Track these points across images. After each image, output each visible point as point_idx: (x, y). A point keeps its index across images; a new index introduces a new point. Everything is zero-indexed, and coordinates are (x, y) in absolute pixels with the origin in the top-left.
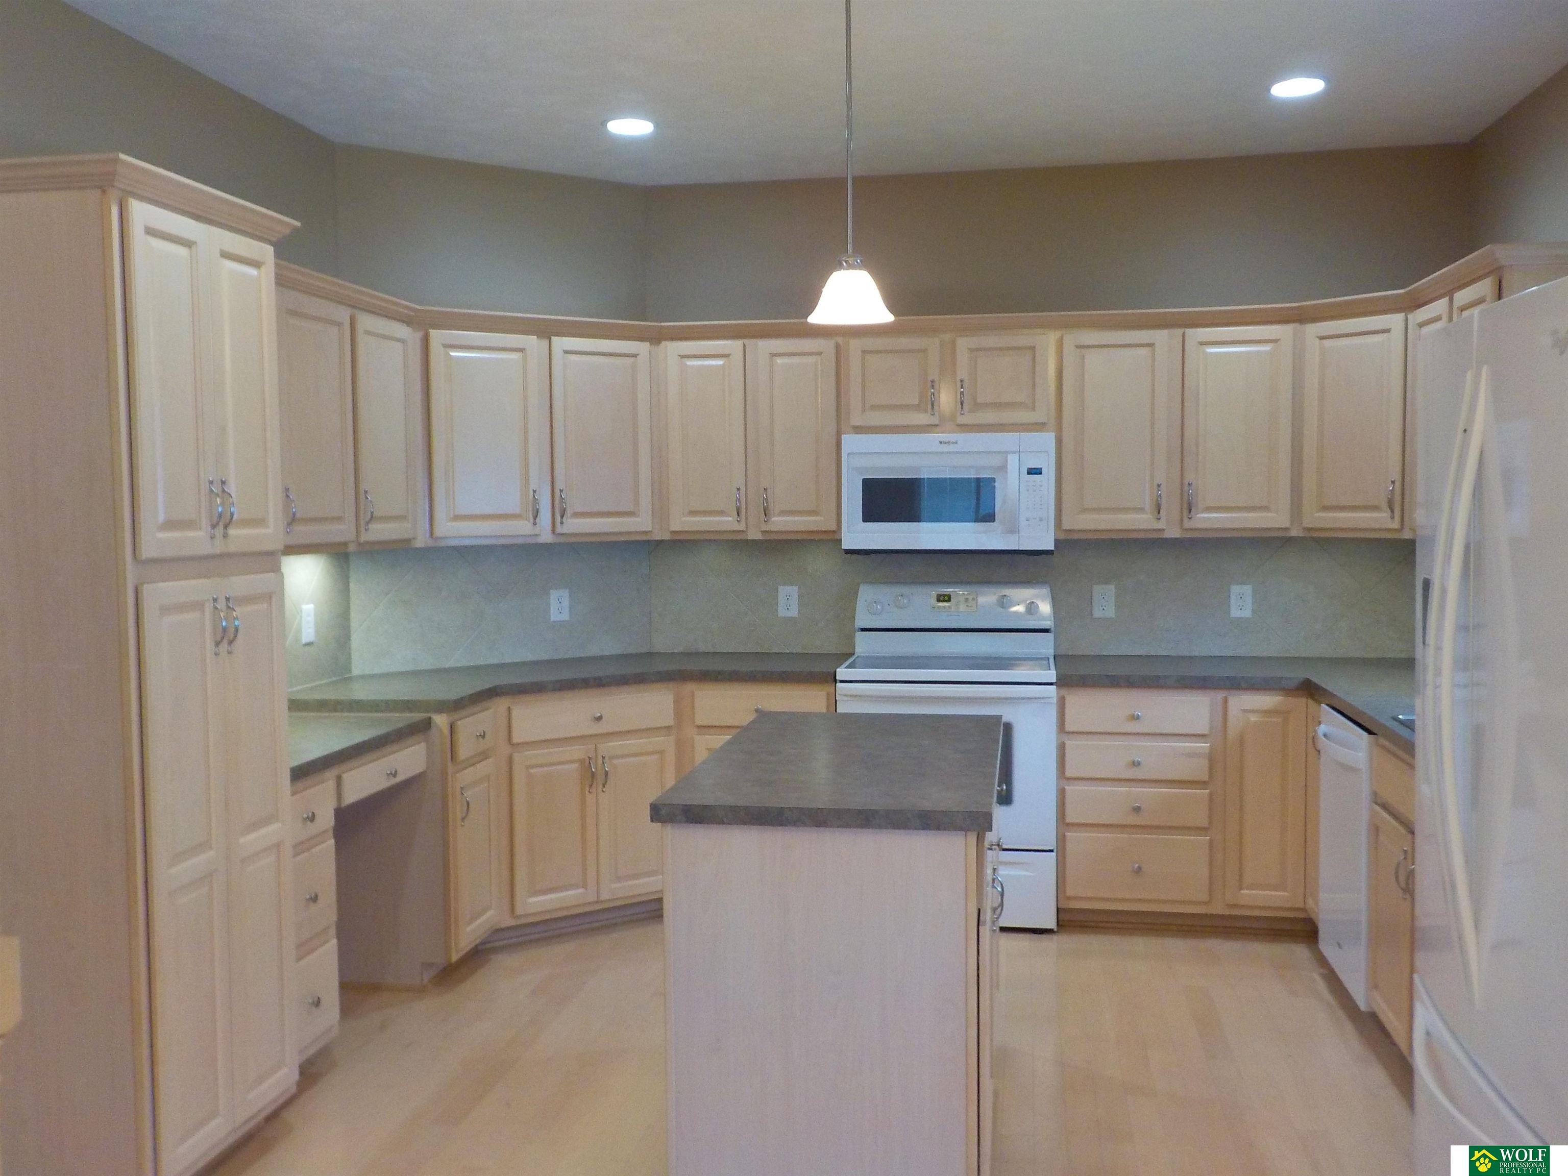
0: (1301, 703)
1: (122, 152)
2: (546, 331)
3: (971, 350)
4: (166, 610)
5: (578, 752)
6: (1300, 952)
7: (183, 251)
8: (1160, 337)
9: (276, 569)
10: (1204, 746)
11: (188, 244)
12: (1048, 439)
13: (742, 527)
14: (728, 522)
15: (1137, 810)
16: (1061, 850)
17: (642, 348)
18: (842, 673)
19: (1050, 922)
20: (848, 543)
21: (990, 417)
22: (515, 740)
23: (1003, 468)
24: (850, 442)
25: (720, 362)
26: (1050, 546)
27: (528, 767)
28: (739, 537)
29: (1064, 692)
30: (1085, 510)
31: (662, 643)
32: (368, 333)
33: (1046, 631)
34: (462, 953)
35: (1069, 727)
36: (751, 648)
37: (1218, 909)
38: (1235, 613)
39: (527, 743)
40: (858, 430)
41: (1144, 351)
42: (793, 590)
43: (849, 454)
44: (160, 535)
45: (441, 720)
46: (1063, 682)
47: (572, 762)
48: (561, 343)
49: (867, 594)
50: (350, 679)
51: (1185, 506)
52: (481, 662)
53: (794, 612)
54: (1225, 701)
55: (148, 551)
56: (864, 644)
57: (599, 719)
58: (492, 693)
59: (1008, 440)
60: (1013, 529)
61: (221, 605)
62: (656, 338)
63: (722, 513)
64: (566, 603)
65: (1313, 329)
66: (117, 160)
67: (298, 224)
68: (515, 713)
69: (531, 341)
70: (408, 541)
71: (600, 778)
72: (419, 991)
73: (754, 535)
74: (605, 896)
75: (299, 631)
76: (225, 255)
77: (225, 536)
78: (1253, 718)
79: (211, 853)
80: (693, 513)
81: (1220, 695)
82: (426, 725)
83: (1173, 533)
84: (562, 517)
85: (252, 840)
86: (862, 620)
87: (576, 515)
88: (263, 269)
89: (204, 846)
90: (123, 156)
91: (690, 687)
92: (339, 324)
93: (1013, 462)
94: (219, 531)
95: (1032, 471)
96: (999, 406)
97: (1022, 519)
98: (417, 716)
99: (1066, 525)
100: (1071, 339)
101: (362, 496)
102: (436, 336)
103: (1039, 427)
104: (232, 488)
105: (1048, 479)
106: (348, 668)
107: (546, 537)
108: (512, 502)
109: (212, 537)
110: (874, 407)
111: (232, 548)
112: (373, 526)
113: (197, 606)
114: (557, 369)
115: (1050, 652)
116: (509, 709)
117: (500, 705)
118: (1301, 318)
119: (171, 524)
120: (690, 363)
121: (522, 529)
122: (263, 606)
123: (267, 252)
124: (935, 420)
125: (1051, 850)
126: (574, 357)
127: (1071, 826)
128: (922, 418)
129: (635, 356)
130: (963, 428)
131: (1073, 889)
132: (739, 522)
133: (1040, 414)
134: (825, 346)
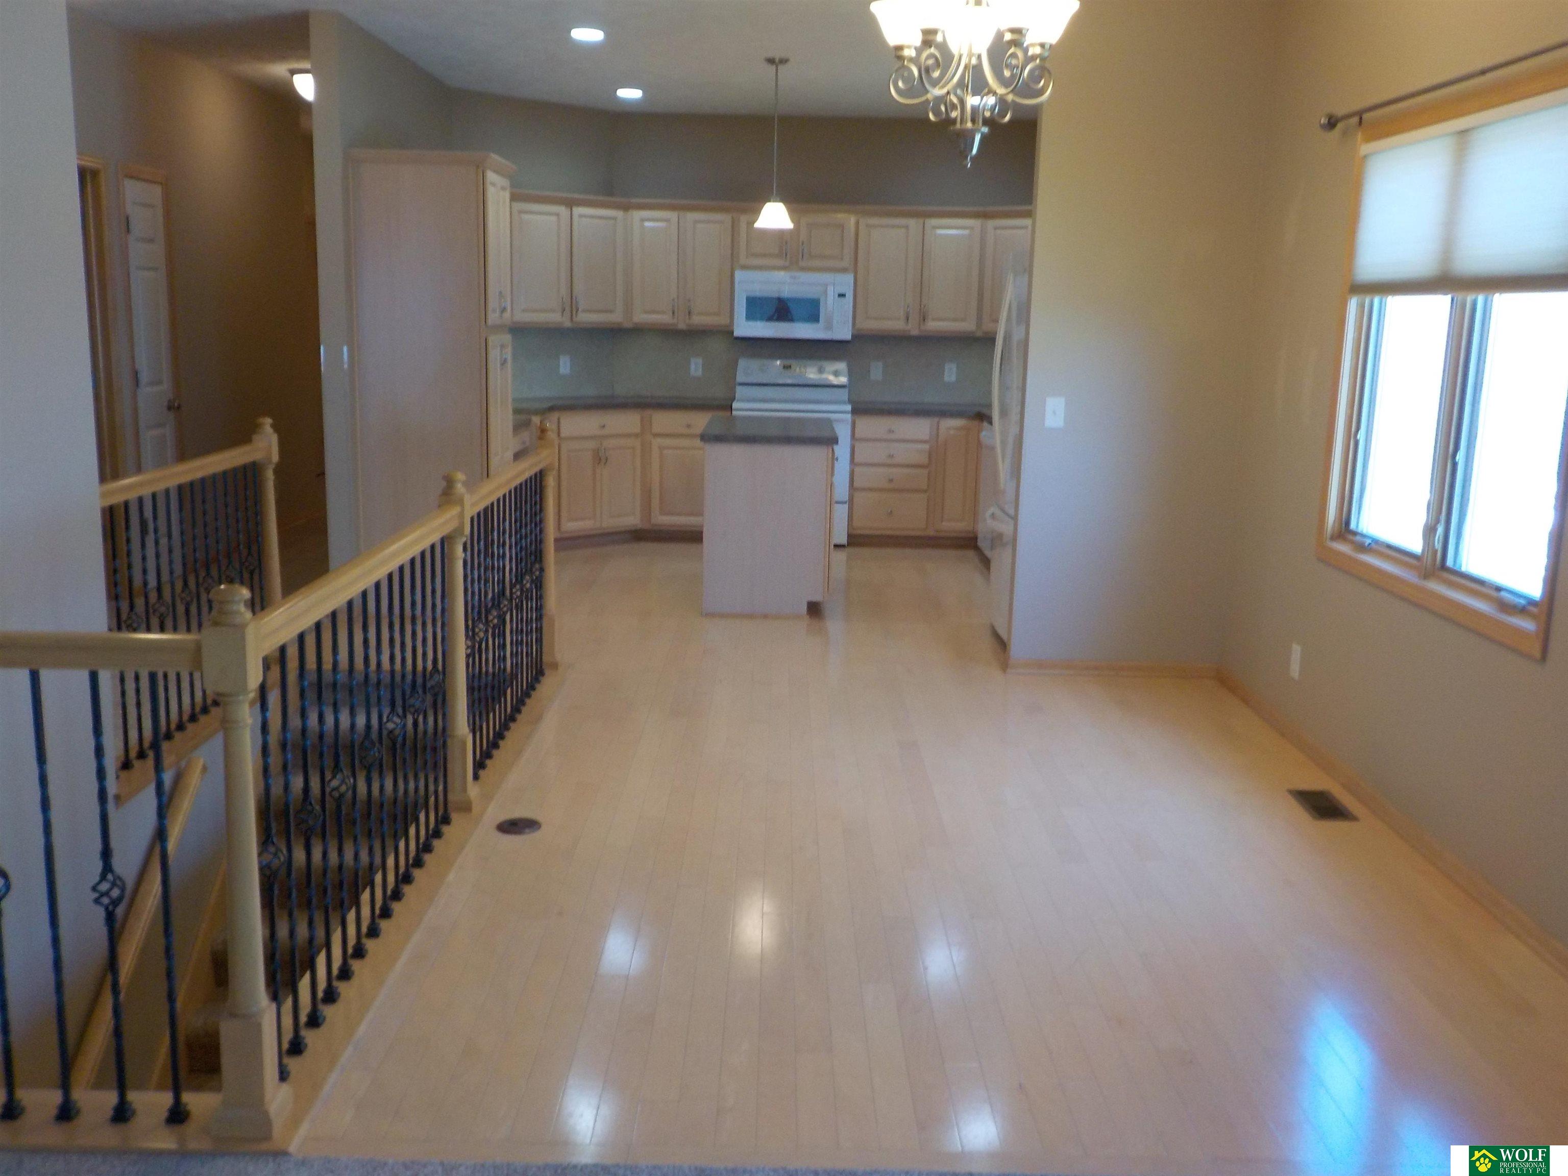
0: (976, 423)
2: (570, 204)
3: (809, 225)
4: (492, 348)
5: (592, 445)
6: (971, 553)
8: (912, 222)
10: (926, 447)
12: (849, 278)
13: (675, 321)
14: (664, 318)
15: (891, 481)
16: (851, 501)
17: (619, 214)
18: (735, 405)
19: (845, 541)
20: (738, 333)
21: (817, 263)
22: (565, 435)
23: (825, 293)
24: (739, 275)
25: (665, 224)
26: (848, 337)
27: (568, 451)
28: (672, 328)
29: (855, 417)
30: (868, 319)
31: (620, 390)
33: (844, 387)
35: (857, 435)
36: (672, 394)
37: (931, 533)
38: (947, 378)
39: (567, 438)
40: (745, 267)
41: (903, 230)
42: (700, 361)
43: (739, 283)
44: (491, 316)
46: (855, 411)
47: (589, 450)
48: (578, 211)
49: (743, 363)
51: (922, 318)
53: (699, 373)
54: (938, 423)
55: (489, 322)
56: (743, 391)
57: (604, 426)
59: (827, 277)
60: (829, 327)
62: (626, 208)
63: (663, 313)
64: (568, 364)
65: (991, 223)
68: (562, 421)
69: (562, 210)
71: (603, 461)
73: (682, 326)
74: (605, 525)
78: (952, 432)
80: (646, 312)
81: (936, 420)
83: (915, 332)
84: (577, 312)
86: (740, 378)
87: (584, 311)
91: (649, 412)
93: (830, 290)
94: (501, 314)
95: (842, 295)
96: (823, 257)
97: (835, 322)
99: (858, 326)
100: (863, 222)
103: (844, 270)
105: (849, 300)
109: (500, 317)
110: (753, 255)
114: (575, 227)
115: (846, 398)
116: (559, 419)
118: (986, 216)
119: (493, 311)
120: (647, 224)
124: (787, 264)
125: (845, 503)
126: (584, 219)
127: (857, 489)
128: (779, 262)
129: (615, 219)
130: (803, 269)
131: (856, 523)
132: (673, 318)
133: (845, 263)
134: (726, 218)
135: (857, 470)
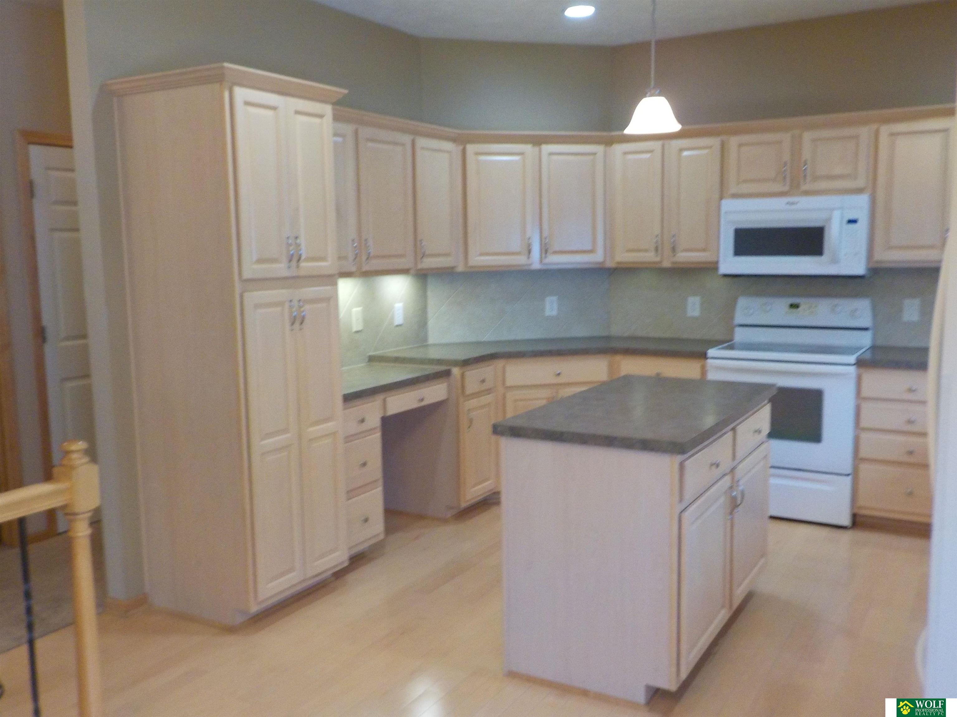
1: (227, 62)
2: (538, 141)
3: (814, 141)
4: (257, 306)
5: (546, 393)
7: (270, 113)
9: (335, 284)
11: (274, 108)
12: (863, 200)
13: (658, 259)
14: (650, 257)
15: (911, 452)
16: (855, 474)
17: (599, 149)
18: (712, 352)
19: (846, 521)
20: (724, 269)
21: (823, 185)
22: (508, 384)
23: (829, 220)
24: (727, 204)
25: (647, 156)
26: (863, 273)
27: (516, 401)
28: (657, 266)
29: (862, 370)
30: (890, 248)
31: (616, 330)
32: (423, 148)
33: (866, 329)
34: (468, 504)
35: (863, 393)
36: (668, 335)
39: (515, 387)
40: (735, 196)
41: (940, 135)
42: (697, 300)
43: (726, 213)
44: (255, 266)
45: (456, 371)
46: (861, 364)
47: (543, 399)
48: (547, 148)
49: (742, 302)
50: (427, 346)
52: (503, 339)
53: (697, 313)
55: (247, 275)
56: (740, 335)
57: (559, 374)
58: (493, 357)
59: (834, 201)
60: (836, 260)
61: (295, 303)
62: (609, 143)
63: (646, 251)
64: (555, 305)
66: (223, 67)
67: (346, 91)
68: (507, 369)
69: (528, 148)
70: (453, 268)
72: (444, 521)
73: (666, 264)
75: (392, 318)
76: (297, 112)
77: (298, 267)
79: (288, 435)
80: (629, 251)
82: (447, 374)
84: (546, 253)
85: (315, 430)
86: (739, 318)
87: (555, 252)
88: (325, 118)
89: (285, 431)
90: (226, 65)
91: (618, 357)
92: (403, 145)
93: (836, 215)
94: (294, 263)
95: (852, 221)
96: (831, 178)
97: (843, 254)
98: (443, 368)
99: (875, 257)
100: (886, 129)
101: (418, 243)
102: (471, 148)
103: (859, 191)
104: (302, 241)
105: (862, 228)
106: (425, 339)
107: (536, 265)
108: (516, 244)
109: (289, 267)
110: (745, 181)
111: (302, 273)
112: (425, 260)
113: (280, 304)
114: (543, 165)
115: (868, 343)
116: (504, 367)
117: (500, 363)
119: (260, 261)
120: (630, 157)
121: (521, 260)
122: (324, 305)
123: (328, 109)
124: (786, 188)
125: (848, 475)
126: (555, 157)
127: (863, 460)
128: (777, 187)
129: (595, 154)
130: (807, 193)
131: (862, 502)
132: (657, 256)
133: (861, 183)
134: (714, 142)
135: (864, 436)
